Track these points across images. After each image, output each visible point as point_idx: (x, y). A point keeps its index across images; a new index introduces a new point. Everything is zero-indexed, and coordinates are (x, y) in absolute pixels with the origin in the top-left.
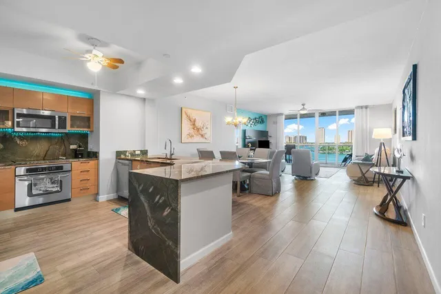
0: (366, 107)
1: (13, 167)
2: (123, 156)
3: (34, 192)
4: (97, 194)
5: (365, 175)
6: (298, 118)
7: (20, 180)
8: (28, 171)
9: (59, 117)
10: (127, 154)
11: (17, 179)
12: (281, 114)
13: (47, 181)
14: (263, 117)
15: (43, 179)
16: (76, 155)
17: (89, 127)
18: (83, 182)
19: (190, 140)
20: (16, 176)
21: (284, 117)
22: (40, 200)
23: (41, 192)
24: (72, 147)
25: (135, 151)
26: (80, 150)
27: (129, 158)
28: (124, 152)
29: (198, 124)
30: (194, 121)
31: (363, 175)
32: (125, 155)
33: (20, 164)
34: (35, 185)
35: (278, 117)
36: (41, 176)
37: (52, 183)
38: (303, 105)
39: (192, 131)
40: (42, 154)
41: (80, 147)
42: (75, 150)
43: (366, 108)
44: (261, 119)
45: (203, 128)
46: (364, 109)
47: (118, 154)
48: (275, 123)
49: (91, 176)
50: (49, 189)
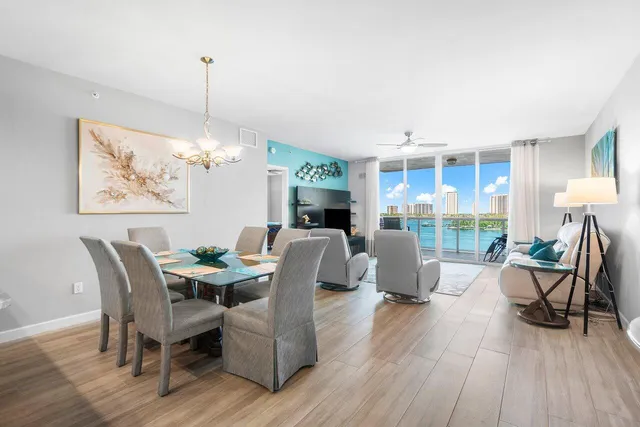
0: (534, 143)
5: (548, 297)
6: (405, 171)
12: (373, 159)
14: (339, 165)
19: (99, 208)
21: (377, 166)
29: (144, 166)
31: (543, 296)
35: (369, 165)
38: (408, 134)
39: (120, 184)
43: (534, 145)
44: (336, 168)
45: (161, 176)
46: (529, 147)
48: (363, 176)
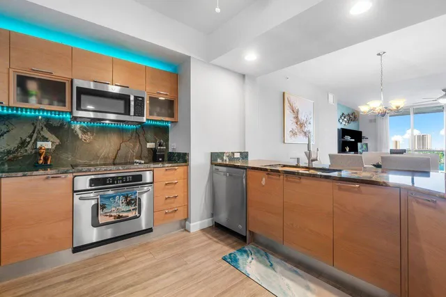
1: (70, 176)
2: (219, 161)
3: (102, 219)
4: (187, 219)
6: (411, 116)
7: (80, 199)
8: (93, 182)
9: (136, 98)
10: (225, 158)
11: (76, 197)
13: (120, 200)
14: (356, 114)
15: (114, 197)
16: (156, 157)
17: (172, 115)
18: (168, 201)
19: (293, 140)
20: (74, 192)
22: (109, 233)
23: (112, 219)
24: (150, 145)
25: (233, 153)
26: (160, 151)
27: (227, 163)
28: (221, 155)
29: (302, 117)
30: (298, 113)
32: (222, 159)
33: (81, 171)
34: (103, 207)
36: (111, 192)
37: (128, 204)
40: (112, 155)
41: (160, 145)
42: (154, 151)
44: (354, 116)
45: (306, 122)
47: (214, 156)
48: (373, 121)
49: (178, 191)
50: (124, 214)
